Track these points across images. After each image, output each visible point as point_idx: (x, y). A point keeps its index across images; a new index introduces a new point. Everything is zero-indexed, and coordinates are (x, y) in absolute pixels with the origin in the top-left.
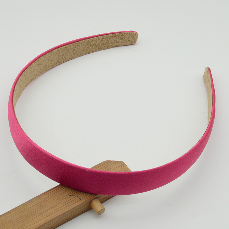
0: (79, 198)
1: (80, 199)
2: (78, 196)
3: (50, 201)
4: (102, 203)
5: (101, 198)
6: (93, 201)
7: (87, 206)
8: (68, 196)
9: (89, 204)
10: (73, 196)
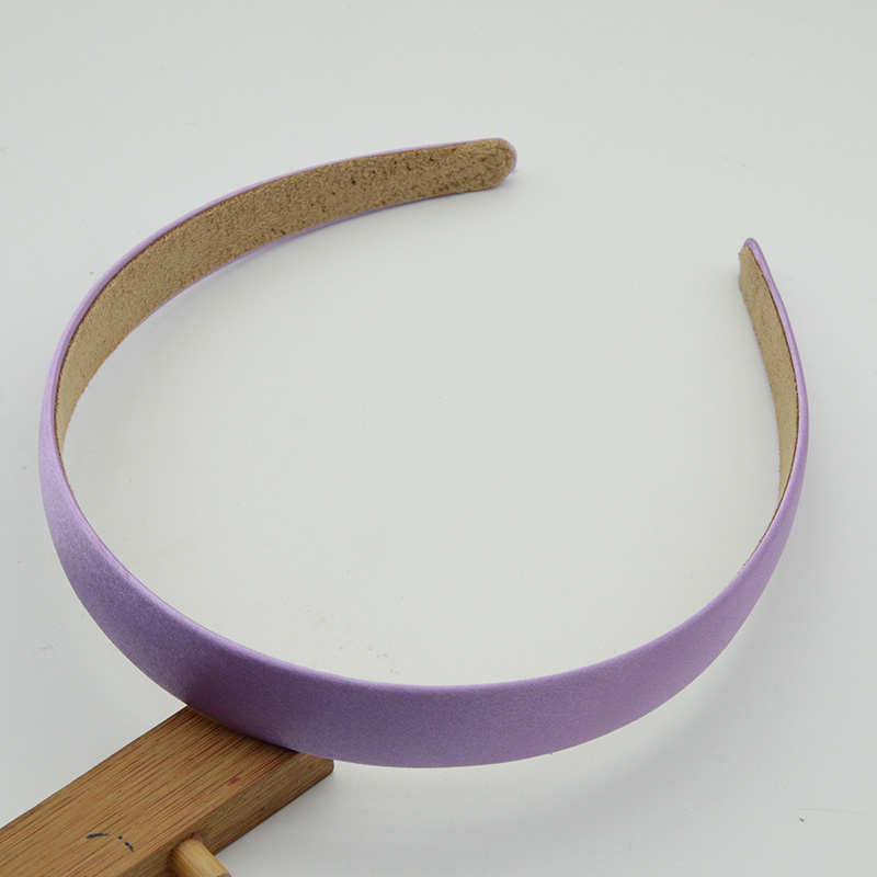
0: (127, 844)
1: (131, 848)
2: (120, 838)
3: (17, 868)
4: (214, 853)
5: (212, 834)
6: (182, 848)
7: (158, 871)
8: (84, 839)
9: (167, 862)
10: (104, 838)
